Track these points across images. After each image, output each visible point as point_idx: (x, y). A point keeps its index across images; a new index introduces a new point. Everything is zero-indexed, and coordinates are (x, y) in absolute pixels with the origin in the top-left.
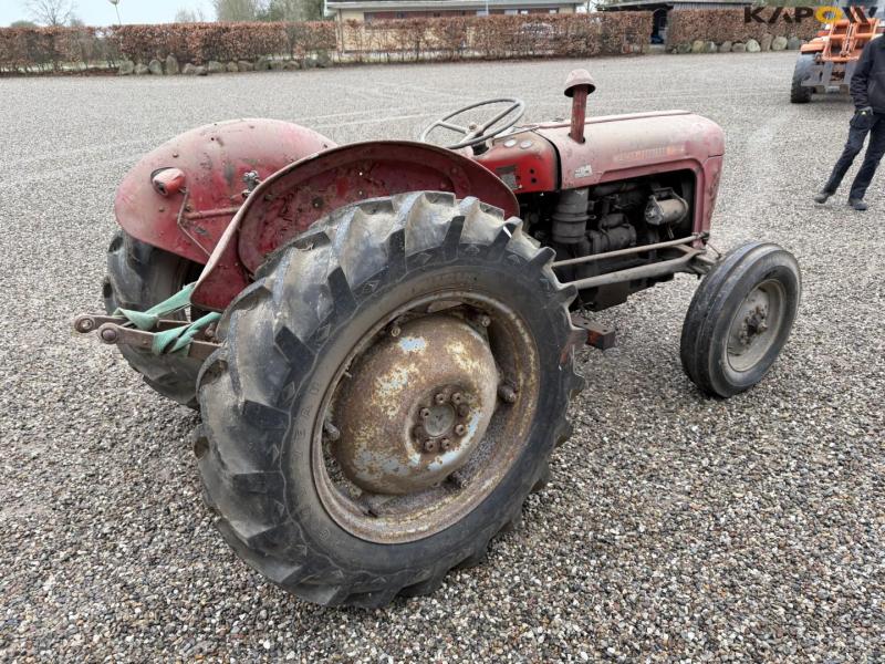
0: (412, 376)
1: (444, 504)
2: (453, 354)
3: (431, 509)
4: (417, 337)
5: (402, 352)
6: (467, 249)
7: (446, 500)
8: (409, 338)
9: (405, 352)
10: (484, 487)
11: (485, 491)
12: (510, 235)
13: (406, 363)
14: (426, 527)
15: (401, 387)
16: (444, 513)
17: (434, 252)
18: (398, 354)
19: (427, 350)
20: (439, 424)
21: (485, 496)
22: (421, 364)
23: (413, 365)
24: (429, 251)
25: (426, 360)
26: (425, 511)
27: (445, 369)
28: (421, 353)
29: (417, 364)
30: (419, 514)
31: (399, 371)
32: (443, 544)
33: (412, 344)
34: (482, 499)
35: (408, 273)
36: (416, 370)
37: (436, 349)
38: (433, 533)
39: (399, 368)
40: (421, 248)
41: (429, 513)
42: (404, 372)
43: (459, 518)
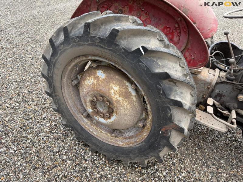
0: (93, 83)
1: (107, 134)
2: (111, 88)
3: (103, 132)
4: (104, 73)
5: (96, 74)
6: (117, 47)
7: (108, 134)
8: (101, 71)
9: (97, 75)
10: (119, 143)
11: (118, 144)
12: (143, 53)
13: (95, 78)
14: (96, 134)
15: (89, 84)
16: (104, 136)
17: (102, 40)
18: (95, 74)
19: (103, 80)
20: (103, 108)
21: (117, 145)
22: (98, 82)
23: (96, 81)
24: (100, 38)
25: (100, 82)
26: (101, 130)
27: (104, 90)
28: (101, 79)
29: (97, 81)
30: (98, 129)
31: (92, 79)
32: (97, 143)
33: (101, 74)
34: (116, 145)
35: (90, 42)
36: (96, 83)
37: (107, 81)
38: (96, 137)
39: (92, 78)
40: (97, 35)
41: (101, 132)
42: (93, 81)
43: (106, 142)
